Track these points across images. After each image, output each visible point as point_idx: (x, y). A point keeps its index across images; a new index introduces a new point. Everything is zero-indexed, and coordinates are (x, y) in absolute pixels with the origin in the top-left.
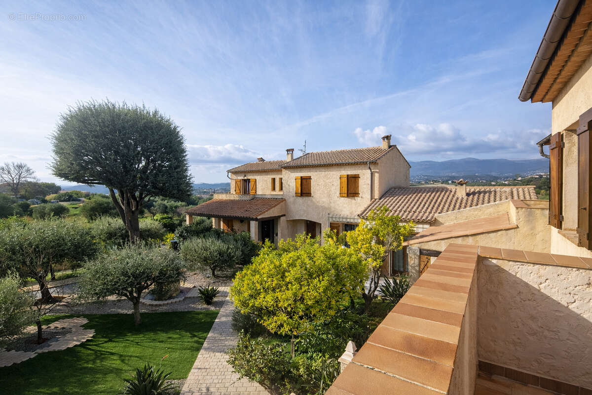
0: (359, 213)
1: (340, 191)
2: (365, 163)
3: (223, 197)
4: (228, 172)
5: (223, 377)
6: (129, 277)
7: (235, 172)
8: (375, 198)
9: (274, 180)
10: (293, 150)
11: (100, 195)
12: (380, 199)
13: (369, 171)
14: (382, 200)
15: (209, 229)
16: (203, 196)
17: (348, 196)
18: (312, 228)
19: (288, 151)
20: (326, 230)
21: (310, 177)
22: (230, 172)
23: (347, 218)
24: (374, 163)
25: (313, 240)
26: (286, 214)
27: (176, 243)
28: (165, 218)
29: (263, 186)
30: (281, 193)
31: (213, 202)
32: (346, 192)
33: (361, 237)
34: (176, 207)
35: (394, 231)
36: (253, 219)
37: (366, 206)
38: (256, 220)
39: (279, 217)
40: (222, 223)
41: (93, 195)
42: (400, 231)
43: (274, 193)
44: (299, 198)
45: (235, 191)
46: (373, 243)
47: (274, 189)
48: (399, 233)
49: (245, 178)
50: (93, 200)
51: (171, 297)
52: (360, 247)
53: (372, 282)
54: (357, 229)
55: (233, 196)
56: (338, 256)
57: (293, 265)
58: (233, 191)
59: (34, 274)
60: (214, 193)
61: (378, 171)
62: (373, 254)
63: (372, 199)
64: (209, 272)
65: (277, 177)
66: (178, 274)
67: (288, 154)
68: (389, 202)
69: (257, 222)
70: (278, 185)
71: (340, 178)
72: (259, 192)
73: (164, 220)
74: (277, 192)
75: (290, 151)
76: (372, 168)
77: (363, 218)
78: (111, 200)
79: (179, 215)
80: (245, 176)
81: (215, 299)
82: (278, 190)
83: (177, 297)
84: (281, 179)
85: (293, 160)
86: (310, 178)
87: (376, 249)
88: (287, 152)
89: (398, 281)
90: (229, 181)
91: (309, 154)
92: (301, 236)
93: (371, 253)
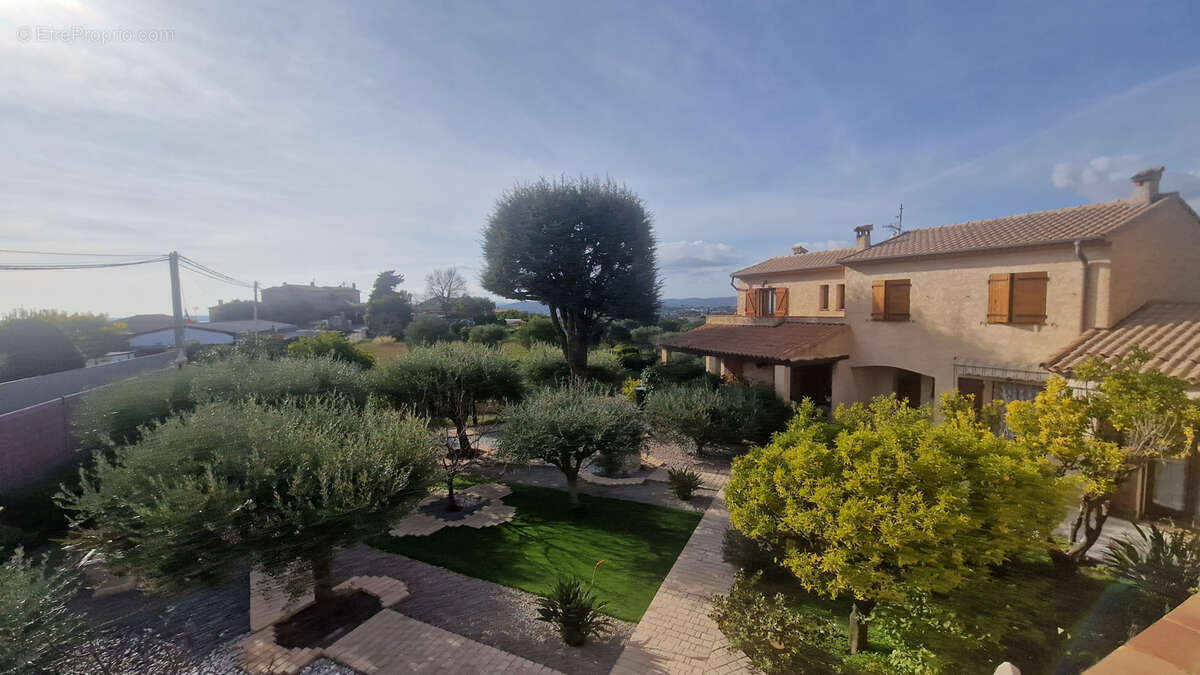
0: (1045, 359)
1: (990, 309)
2: (1067, 245)
3: (724, 321)
4: (734, 276)
5: (698, 641)
6: (560, 437)
7: (747, 277)
8: (1097, 325)
9: (825, 289)
10: (868, 228)
11: (539, 315)
12: (1112, 329)
13: (1080, 265)
14: (1117, 332)
15: (700, 371)
16: (689, 318)
17: (1010, 322)
18: (911, 386)
19: (858, 230)
20: (947, 392)
21: (909, 280)
22: (737, 277)
23: (1004, 370)
24: (1100, 243)
25: (913, 412)
26: (851, 355)
27: (642, 391)
28: (629, 351)
29: (803, 301)
30: (842, 314)
31: (707, 329)
32: (1005, 311)
33: (1050, 418)
34: (648, 335)
35: (1161, 411)
36: (780, 363)
37: (1067, 344)
38: (787, 363)
39: (835, 360)
40: (722, 365)
41: (532, 316)
42: (1183, 412)
43: (824, 314)
44: (880, 323)
45: (746, 310)
46: (1088, 436)
47: (825, 306)
48: (1181, 417)
49: (766, 286)
50: (532, 321)
51: (625, 475)
52: (1044, 441)
53: (1078, 525)
54: (1039, 397)
55: (742, 319)
56: (981, 452)
57: (861, 456)
58: (741, 310)
59: (453, 415)
60: (708, 314)
61: (1108, 261)
62: (1086, 462)
63: (1084, 327)
64: (692, 447)
65: (833, 284)
66: (636, 441)
67: (859, 236)
68: (1142, 335)
69: (789, 368)
70: (835, 297)
71: (989, 282)
72: (794, 312)
73: (628, 355)
74: (833, 312)
75: (863, 231)
76: (1088, 255)
77: (1059, 371)
78: (551, 321)
79: (652, 347)
80: (766, 282)
81: (695, 493)
82: (835, 307)
83: (634, 475)
84: (843, 287)
85: (869, 247)
86: (906, 284)
87: (1099, 450)
88: (856, 233)
89: (1167, 538)
90: (735, 293)
91: (909, 232)
92: (885, 402)
93: (1081, 457)
